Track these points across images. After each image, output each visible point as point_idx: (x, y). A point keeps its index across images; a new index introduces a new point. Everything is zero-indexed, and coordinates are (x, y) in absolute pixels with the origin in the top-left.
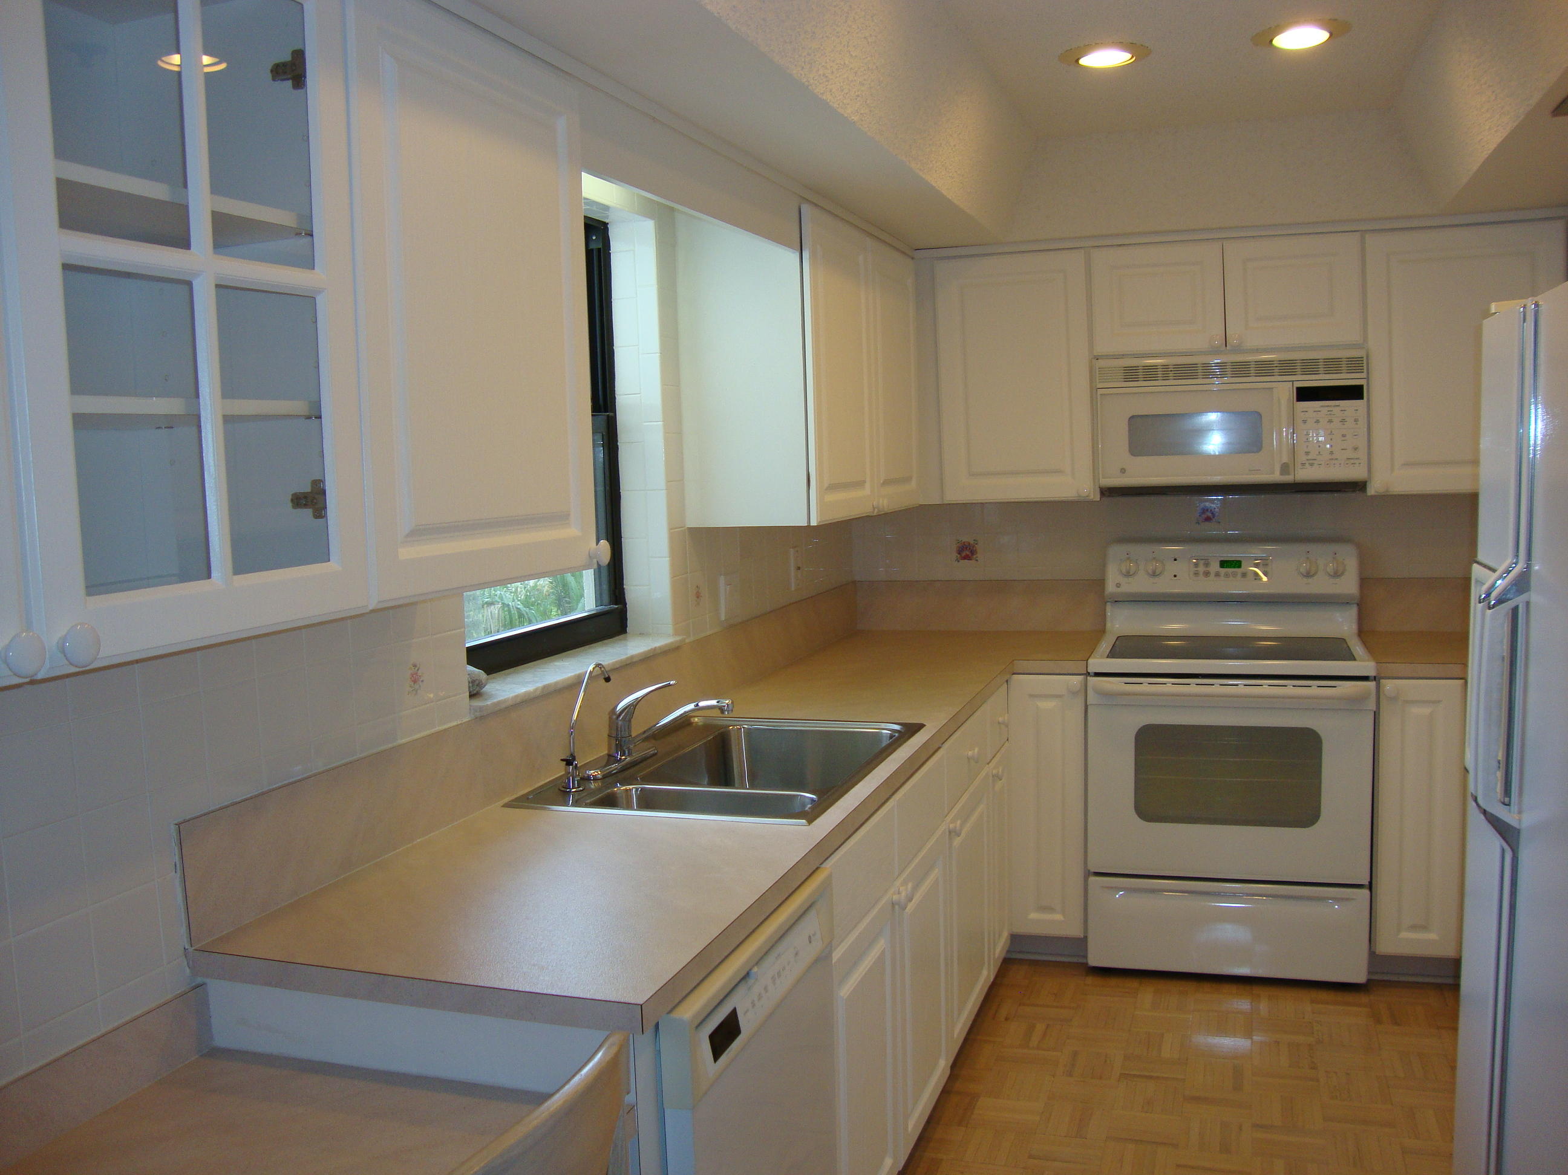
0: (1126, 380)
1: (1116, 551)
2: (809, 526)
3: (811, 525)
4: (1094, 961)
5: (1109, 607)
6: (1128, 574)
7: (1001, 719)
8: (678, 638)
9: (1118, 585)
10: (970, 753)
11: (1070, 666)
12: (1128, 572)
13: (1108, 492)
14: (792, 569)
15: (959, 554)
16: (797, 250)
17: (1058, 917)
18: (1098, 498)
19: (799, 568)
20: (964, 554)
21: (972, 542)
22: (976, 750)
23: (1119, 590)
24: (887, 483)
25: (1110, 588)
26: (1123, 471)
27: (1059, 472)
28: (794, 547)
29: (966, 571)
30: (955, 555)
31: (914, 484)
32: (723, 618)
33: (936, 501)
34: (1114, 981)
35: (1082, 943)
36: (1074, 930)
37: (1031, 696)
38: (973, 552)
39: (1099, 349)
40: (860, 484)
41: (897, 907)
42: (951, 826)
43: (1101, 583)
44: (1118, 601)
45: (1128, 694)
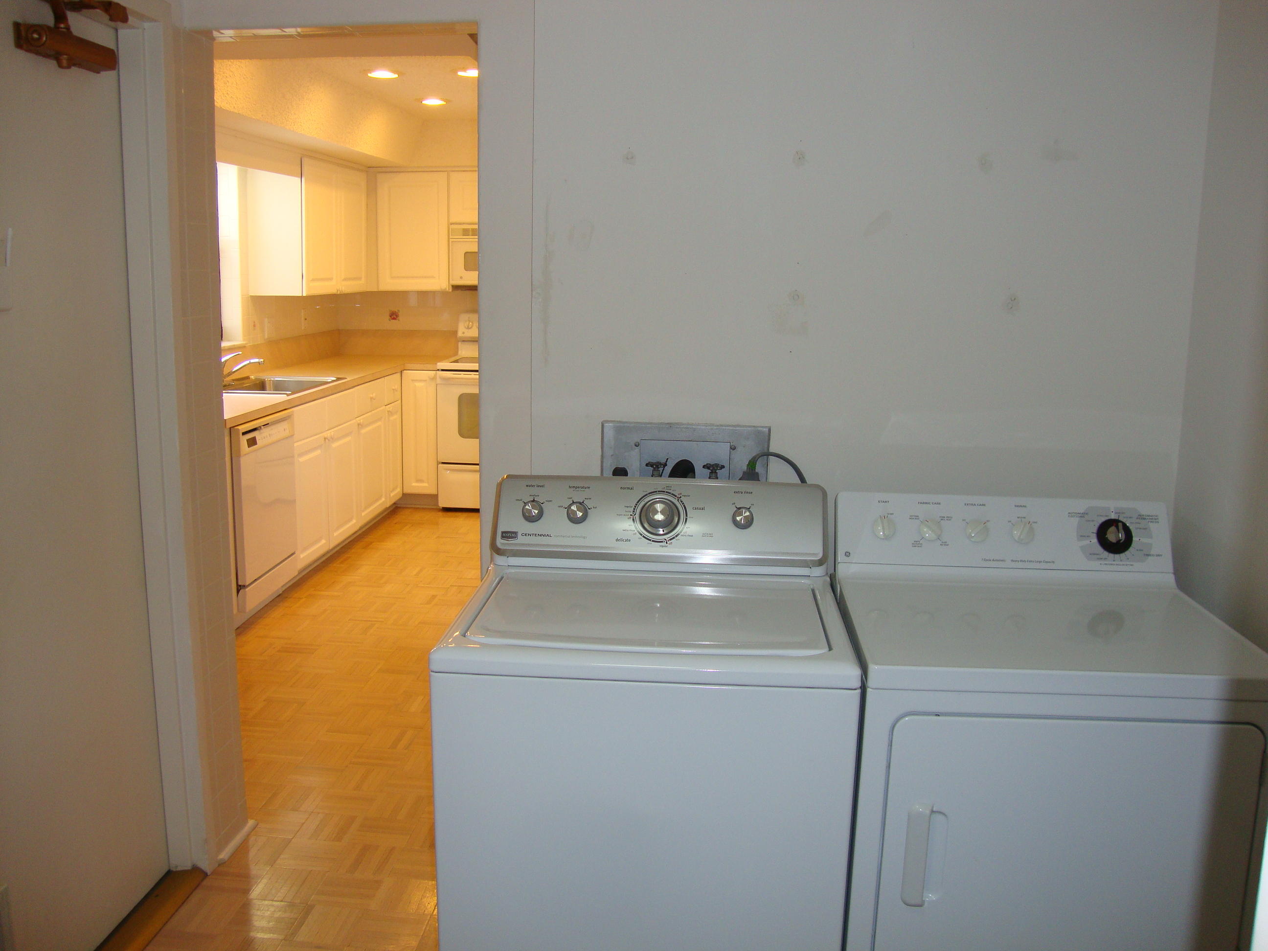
0: (464, 235)
1: (464, 317)
2: (302, 297)
3: (304, 295)
4: (443, 504)
5: (460, 344)
6: (468, 328)
7: (394, 388)
8: (245, 342)
9: (463, 333)
10: (371, 396)
11: (430, 366)
12: (468, 327)
13: (456, 288)
14: (303, 319)
15: (391, 317)
16: (298, 177)
17: (425, 485)
18: (451, 290)
19: (306, 319)
20: (392, 317)
21: (397, 311)
22: (374, 394)
23: (463, 335)
24: (345, 280)
25: (460, 334)
26: (461, 278)
27: (433, 277)
28: (304, 309)
29: (394, 325)
30: (388, 317)
31: (363, 281)
32: (266, 337)
33: (376, 290)
34: (450, 514)
35: (435, 497)
36: (433, 491)
37: (412, 380)
38: (397, 316)
39: (452, 220)
40: (331, 279)
41: (327, 440)
42: (359, 422)
43: (455, 333)
44: (464, 341)
45: (453, 378)
